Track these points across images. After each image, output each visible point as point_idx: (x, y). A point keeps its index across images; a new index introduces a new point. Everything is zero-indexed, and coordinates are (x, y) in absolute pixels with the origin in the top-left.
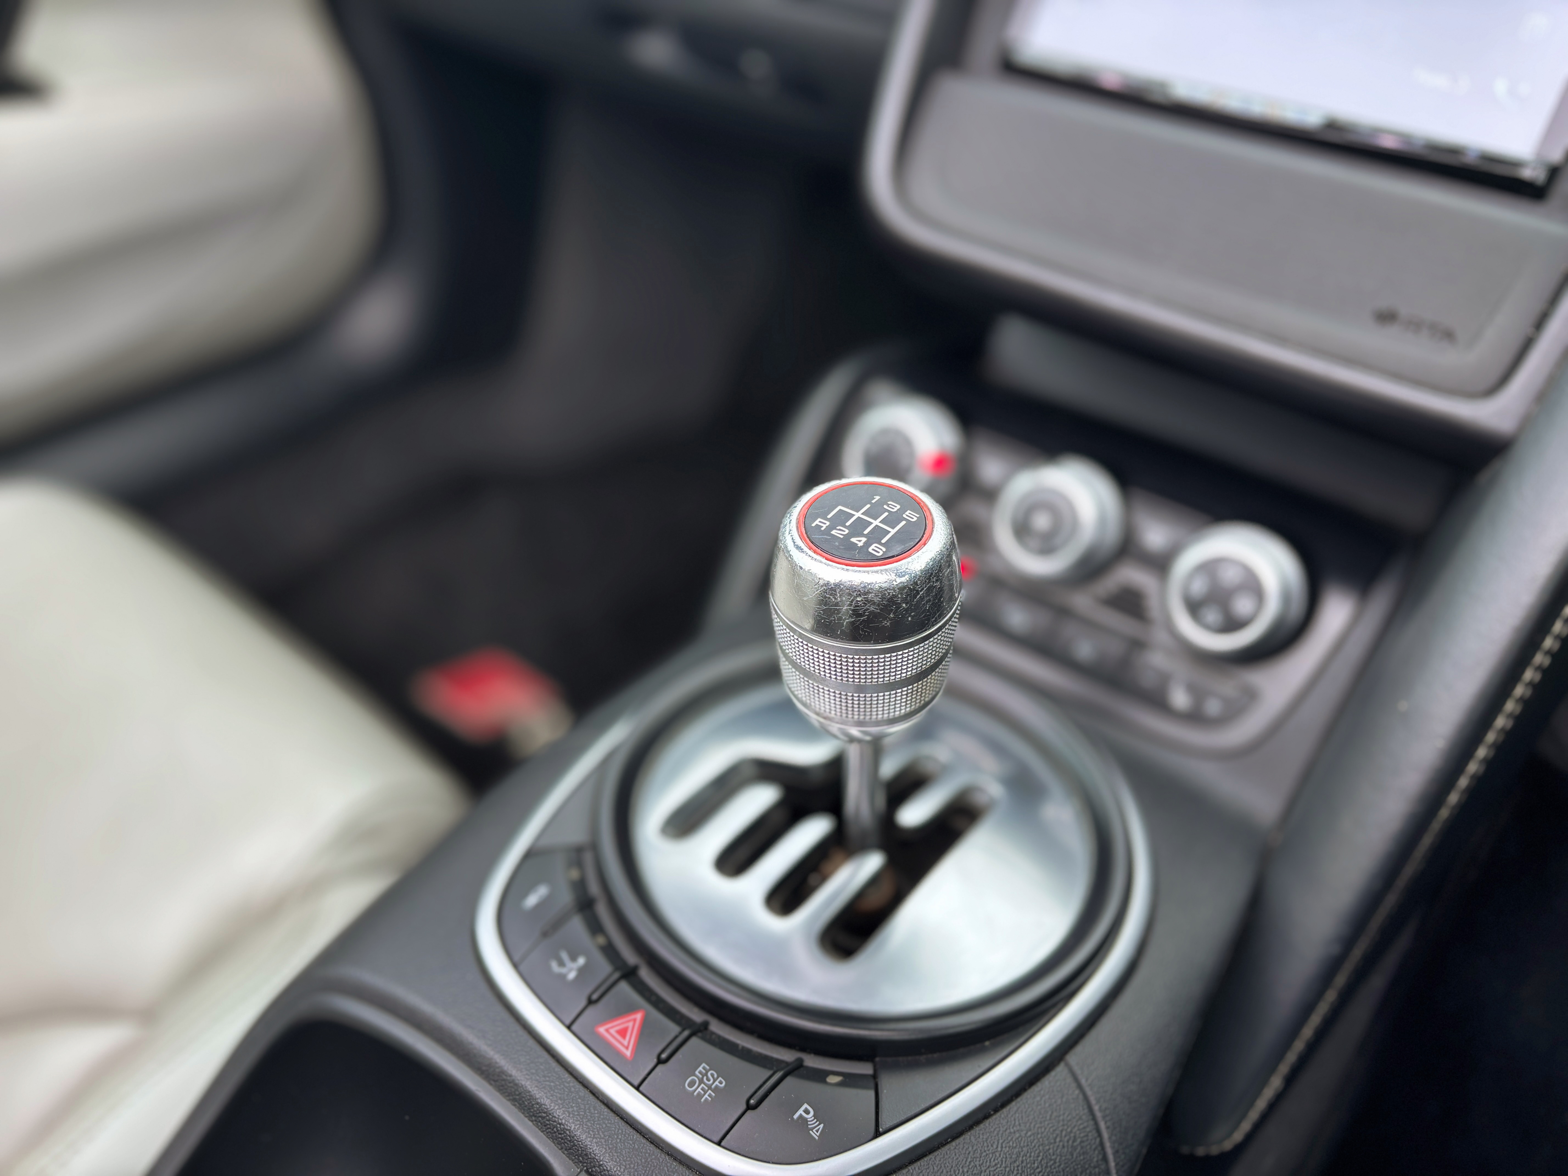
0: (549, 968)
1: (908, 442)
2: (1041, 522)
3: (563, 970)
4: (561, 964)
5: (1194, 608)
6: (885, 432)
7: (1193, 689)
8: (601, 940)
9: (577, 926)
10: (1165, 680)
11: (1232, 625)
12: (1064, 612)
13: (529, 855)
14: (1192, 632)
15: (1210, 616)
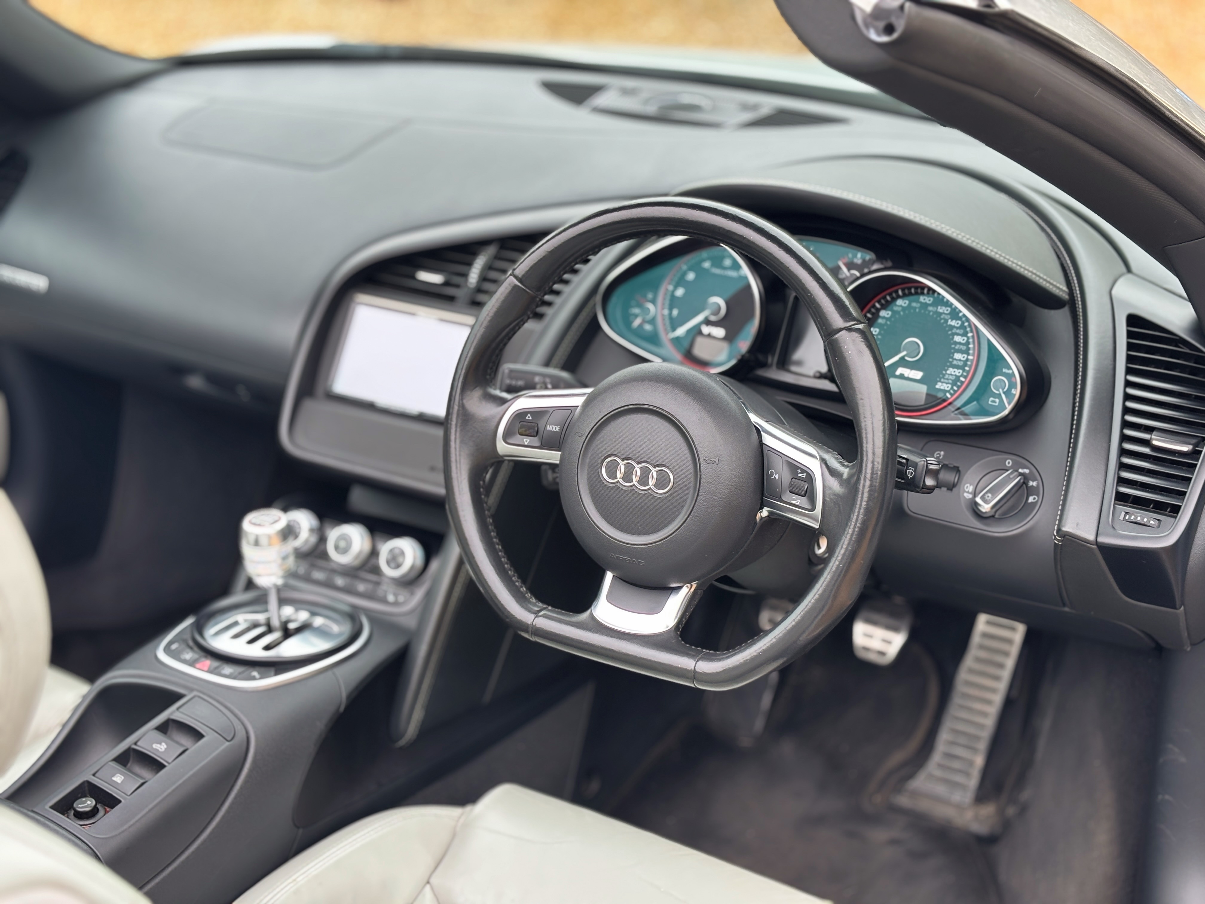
0: (181, 658)
1: (298, 525)
3: (185, 658)
4: (184, 656)
5: (388, 564)
8: (195, 651)
9: (188, 649)
10: (386, 591)
11: (398, 566)
12: (355, 577)
13: (170, 640)
14: (388, 571)
15: (393, 565)
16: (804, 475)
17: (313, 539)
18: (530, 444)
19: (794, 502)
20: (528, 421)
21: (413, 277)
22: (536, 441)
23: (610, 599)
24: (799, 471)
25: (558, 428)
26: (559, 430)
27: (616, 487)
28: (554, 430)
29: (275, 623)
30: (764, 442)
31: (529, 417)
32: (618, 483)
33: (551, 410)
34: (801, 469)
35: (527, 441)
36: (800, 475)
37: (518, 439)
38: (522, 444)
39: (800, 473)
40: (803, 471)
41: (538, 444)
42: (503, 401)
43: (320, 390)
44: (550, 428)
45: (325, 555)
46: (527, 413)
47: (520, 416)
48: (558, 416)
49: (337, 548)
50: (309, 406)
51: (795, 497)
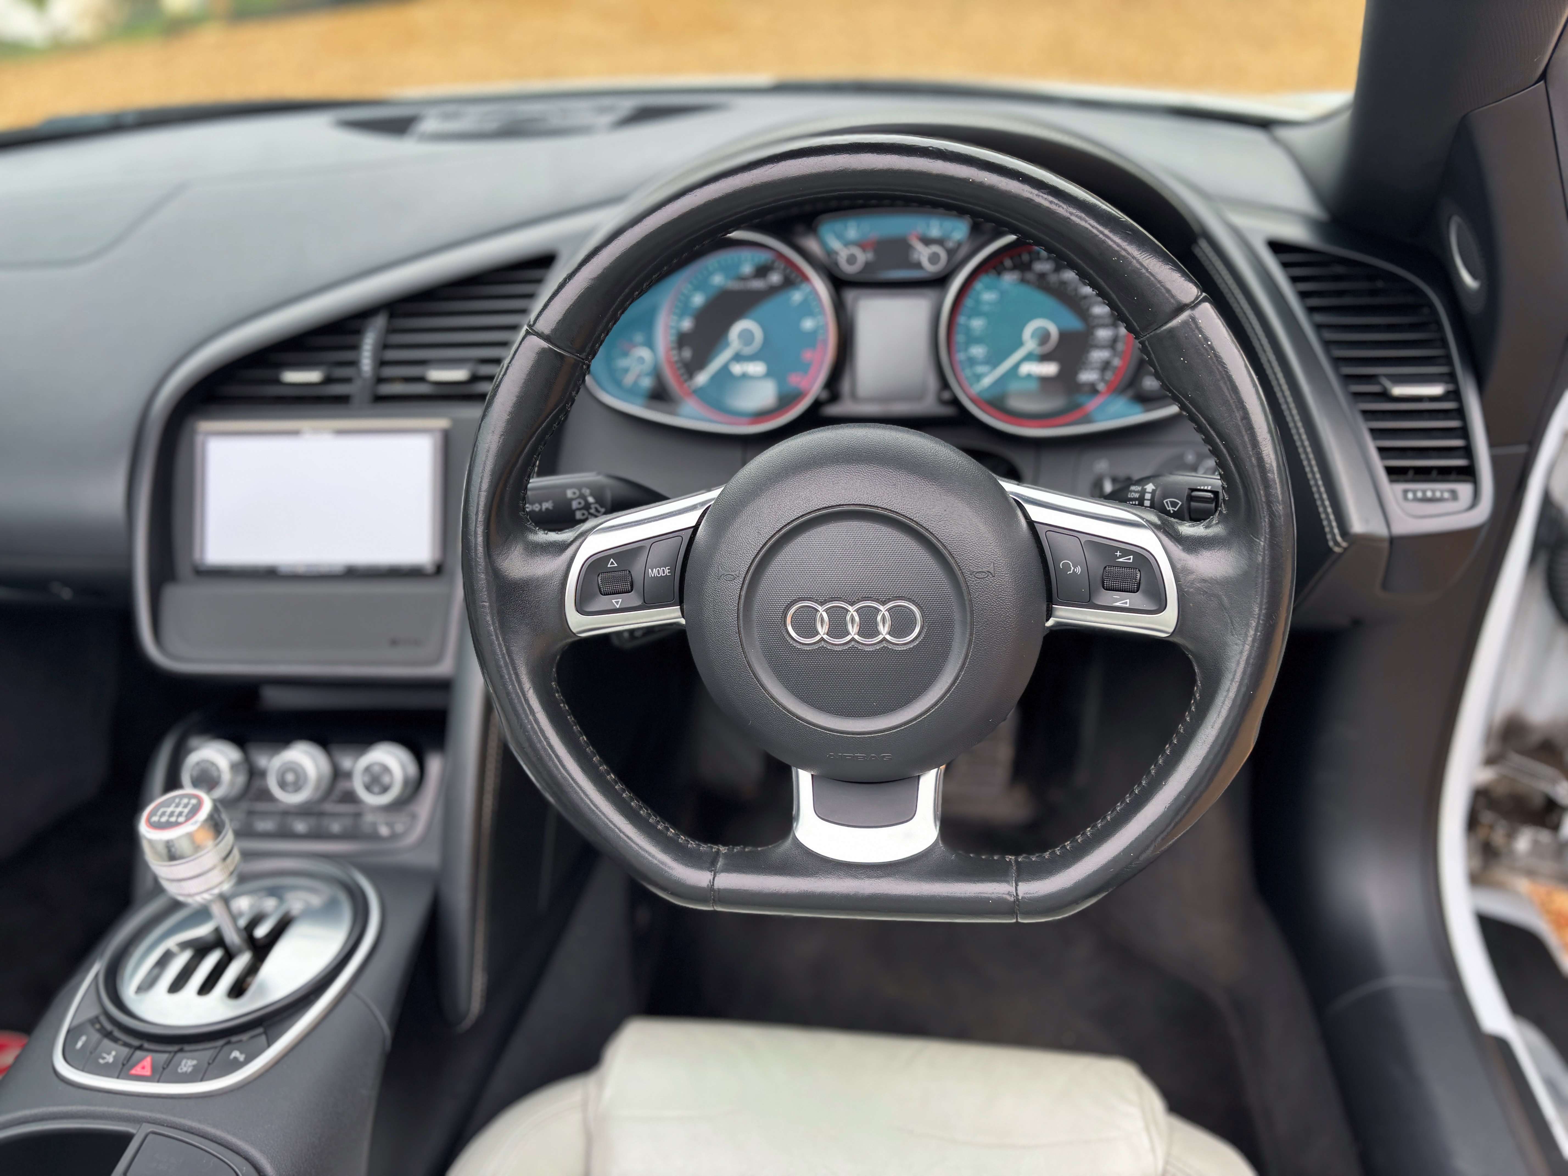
0: (99, 1063)
1: (213, 764)
2: (290, 777)
3: (106, 1061)
4: (104, 1058)
5: (368, 788)
6: (198, 764)
7: (390, 825)
8: (121, 1042)
9: (106, 1042)
10: (374, 825)
11: (385, 789)
12: (321, 814)
13: (68, 1032)
14: (371, 799)
15: (376, 789)
16: (1130, 559)
17: (241, 779)
18: (624, 606)
19: (1118, 604)
20: (613, 570)
21: (278, 382)
22: (633, 599)
23: (824, 813)
24: (1118, 554)
25: (667, 571)
26: (669, 572)
27: (822, 650)
28: (661, 574)
29: (232, 937)
30: (1033, 519)
31: (612, 563)
32: (823, 643)
33: (647, 544)
34: (1121, 550)
35: (617, 601)
36: (1121, 560)
37: (602, 602)
38: (612, 608)
39: (1120, 557)
40: (1126, 552)
41: (638, 602)
42: (562, 547)
43: (183, 568)
44: (654, 573)
45: (265, 795)
46: (608, 558)
47: (596, 564)
48: (660, 551)
49: (283, 785)
50: (173, 594)
51: (1116, 595)
